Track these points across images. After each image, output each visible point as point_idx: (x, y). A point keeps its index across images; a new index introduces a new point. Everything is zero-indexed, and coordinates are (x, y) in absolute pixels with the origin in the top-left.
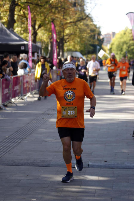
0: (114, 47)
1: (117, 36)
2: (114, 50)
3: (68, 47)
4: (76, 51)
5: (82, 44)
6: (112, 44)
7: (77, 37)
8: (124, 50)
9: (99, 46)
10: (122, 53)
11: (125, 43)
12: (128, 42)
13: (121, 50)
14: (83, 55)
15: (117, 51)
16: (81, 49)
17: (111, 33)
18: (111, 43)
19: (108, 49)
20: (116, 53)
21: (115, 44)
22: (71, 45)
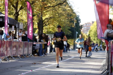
0: (92, 34)
2: (92, 36)
3: (48, 30)
9: (77, 32)
19: (87, 36)
20: (93, 39)
21: (93, 30)
22: (51, 28)
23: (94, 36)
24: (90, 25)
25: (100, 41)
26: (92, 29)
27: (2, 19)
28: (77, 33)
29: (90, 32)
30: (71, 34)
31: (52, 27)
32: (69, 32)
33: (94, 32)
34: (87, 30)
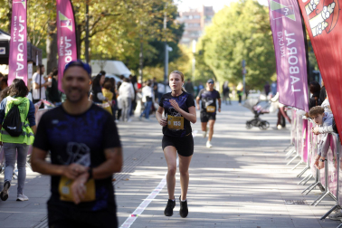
0: (211, 49)
1: (219, 19)
2: (210, 57)
5: (129, 41)
6: (206, 41)
7: (118, 22)
8: (238, 58)
9: (170, 46)
10: (232, 64)
11: (240, 37)
12: (248, 35)
13: (230, 56)
15: (219, 59)
16: (127, 54)
17: (201, 10)
18: (202, 36)
19: (195, 55)
20: (215, 64)
21: (214, 39)
22: (101, 43)
23: (216, 55)
24: (196, 17)
25: (235, 71)
26: (209, 36)
27: (4, 48)
28: (169, 49)
29: (204, 45)
30: (156, 57)
31: (105, 40)
32: (151, 52)
33: (218, 45)
34: (190, 32)
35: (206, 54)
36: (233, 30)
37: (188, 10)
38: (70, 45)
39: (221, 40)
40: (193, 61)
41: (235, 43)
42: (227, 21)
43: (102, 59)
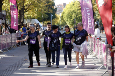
0: (65, 15)
1: (68, 6)
4: (34, 18)
6: (63, 13)
8: (73, 18)
9: (53, 15)
10: (71, 20)
11: (74, 12)
12: (76, 11)
13: (71, 17)
14: (40, 22)
17: (62, 4)
19: (60, 17)
20: (66, 20)
21: (66, 13)
23: (67, 17)
24: (61, 6)
25: (72, 22)
30: (48, 18)
32: (46, 16)
34: (59, 11)
35: (64, 17)
36: (72, 10)
37: (59, 4)
38: (15, 13)
39: (68, 13)
40: (60, 19)
41: (72, 13)
42: (70, 7)
43: (31, 18)
